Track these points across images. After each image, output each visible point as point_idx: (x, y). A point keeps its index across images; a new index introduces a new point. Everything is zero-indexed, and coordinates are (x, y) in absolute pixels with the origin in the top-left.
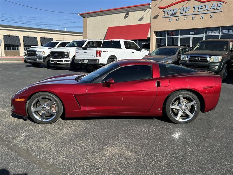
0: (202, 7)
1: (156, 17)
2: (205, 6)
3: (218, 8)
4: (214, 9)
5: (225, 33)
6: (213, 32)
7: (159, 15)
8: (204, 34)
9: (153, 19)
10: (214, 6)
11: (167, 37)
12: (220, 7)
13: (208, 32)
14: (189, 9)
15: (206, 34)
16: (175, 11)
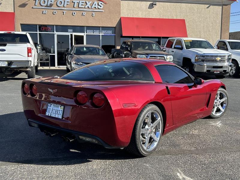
0: (82, 4)
1: (23, 5)
2: (86, 2)
3: (99, 7)
4: (95, 7)
5: (105, 34)
6: (93, 31)
7: (27, 4)
8: (84, 33)
9: (18, 7)
10: (95, 5)
11: (38, 32)
12: (101, 6)
13: (88, 31)
14: (68, 3)
15: (86, 33)
16: (49, 3)
